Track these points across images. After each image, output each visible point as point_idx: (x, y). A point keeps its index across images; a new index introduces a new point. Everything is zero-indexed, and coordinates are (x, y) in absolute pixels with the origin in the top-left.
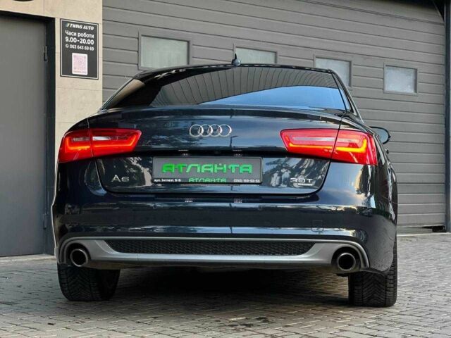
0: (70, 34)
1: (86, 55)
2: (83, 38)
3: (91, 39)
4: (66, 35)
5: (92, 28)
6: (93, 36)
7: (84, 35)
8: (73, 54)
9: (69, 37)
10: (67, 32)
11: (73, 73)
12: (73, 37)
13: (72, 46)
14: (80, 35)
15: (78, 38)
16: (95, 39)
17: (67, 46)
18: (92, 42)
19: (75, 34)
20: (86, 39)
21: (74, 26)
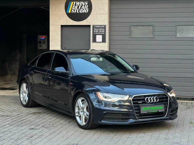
0: (96, 29)
1: (101, 36)
3: (103, 30)
4: (94, 30)
5: (104, 27)
6: (104, 29)
8: (97, 36)
9: (95, 30)
10: (95, 29)
11: (97, 41)
13: (97, 33)
14: (99, 29)
15: (99, 30)
16: (105, 30)
17: (94, 33)
18: (104, 31)
19: (97, 29)
20: (102, 30)
21: (97, 27)
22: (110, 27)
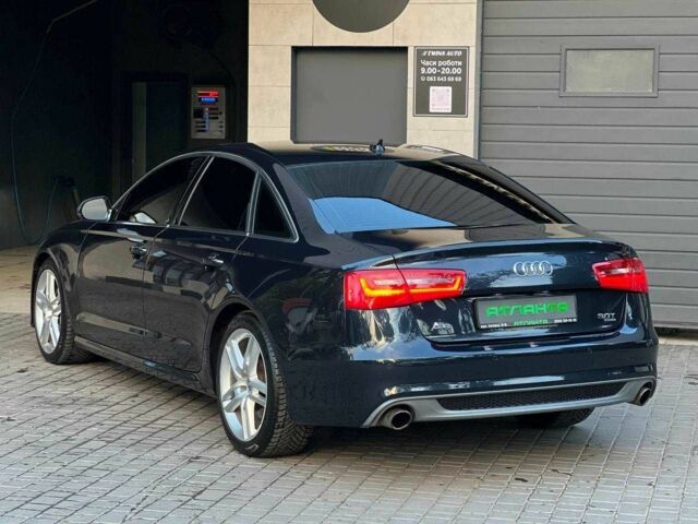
0: (428, 63)
1: (450, 88)
2: (446, 67)
3: (457, 67)
4: (422, 66)
5: (460, 53)
6: (460, 63)
7: (448, 63)
8: (431, 88)
9: (426, 67)
10: (424, 62)
11: (431, 111)
12: (432, 67)
13: (431, 79)
14: (441, 63)
15: (440, 68)
16: (464, 67)
17: (423, 79)
18: (459, 71)
19: (435, 63)
20: (451, 67)
21: (433, 53)
22: (482, 54)
